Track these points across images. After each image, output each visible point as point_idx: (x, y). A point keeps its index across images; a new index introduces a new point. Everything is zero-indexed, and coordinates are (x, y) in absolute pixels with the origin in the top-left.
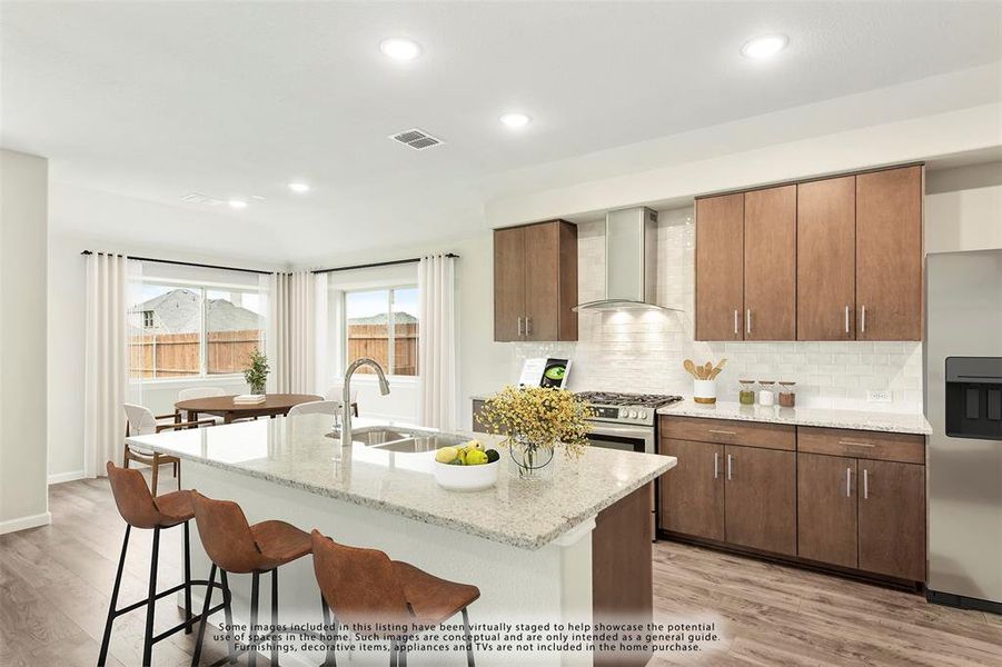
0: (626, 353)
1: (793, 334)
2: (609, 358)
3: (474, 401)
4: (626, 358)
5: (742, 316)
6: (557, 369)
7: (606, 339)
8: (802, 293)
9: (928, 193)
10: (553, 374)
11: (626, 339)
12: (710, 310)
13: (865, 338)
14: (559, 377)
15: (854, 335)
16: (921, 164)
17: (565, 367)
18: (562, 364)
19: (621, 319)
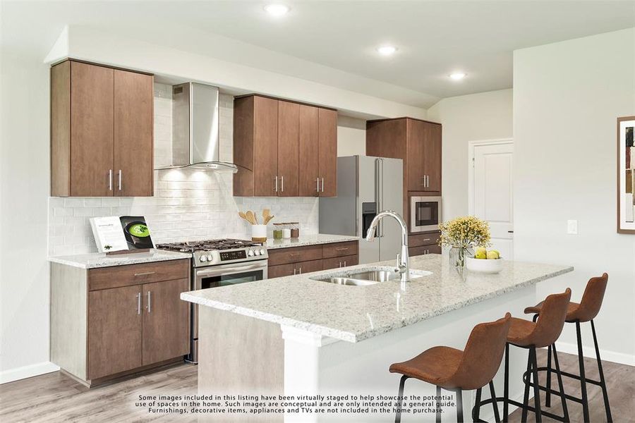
0: (179, 207)
5: (279, 180)
6: (139, 227)
10: (137, 231)
11: (179, 195)
12: (262, 175)
15: (318, 194)
16: (336, 110)
17: (145, 224)
18: (140, 221)
19: (175, 176)
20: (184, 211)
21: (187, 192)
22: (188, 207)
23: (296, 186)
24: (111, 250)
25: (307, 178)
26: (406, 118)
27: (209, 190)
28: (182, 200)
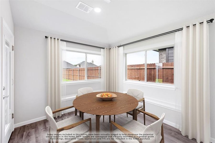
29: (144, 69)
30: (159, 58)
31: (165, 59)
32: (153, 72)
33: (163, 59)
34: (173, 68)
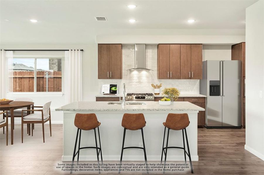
0: (136, 82)
1: (179, 78)
2: (131, 84)
3: (96, 97)
4: (136, 84)
5: (169, 73)
6: (114, 88)
7: (131, 78)
8: (181, 68)
9: (203, 49)
10: (113, 89)
11: (137, 78)
12: (162, 72)
13: (193, 79)
14: (116, 90)
15: (191, 78)
16: (202, 44)
17: (117, 87)
18: (115, 86)
19: (135, 73)
20: (138, 84)
21: (139, 78)
22: (140, 82)
23: (179, 75)
24: (104, 93)
25: (185, 72)
26: (242, 43)
27: (147, 77)
28: (138, 80)
29: (34, 77)
30: (50, 63)
31: (57, 66)
32: (42, 82)
33: (54, 65)
34: (61, 78)
